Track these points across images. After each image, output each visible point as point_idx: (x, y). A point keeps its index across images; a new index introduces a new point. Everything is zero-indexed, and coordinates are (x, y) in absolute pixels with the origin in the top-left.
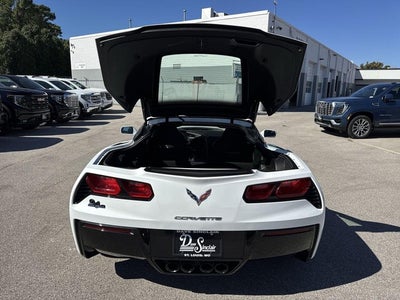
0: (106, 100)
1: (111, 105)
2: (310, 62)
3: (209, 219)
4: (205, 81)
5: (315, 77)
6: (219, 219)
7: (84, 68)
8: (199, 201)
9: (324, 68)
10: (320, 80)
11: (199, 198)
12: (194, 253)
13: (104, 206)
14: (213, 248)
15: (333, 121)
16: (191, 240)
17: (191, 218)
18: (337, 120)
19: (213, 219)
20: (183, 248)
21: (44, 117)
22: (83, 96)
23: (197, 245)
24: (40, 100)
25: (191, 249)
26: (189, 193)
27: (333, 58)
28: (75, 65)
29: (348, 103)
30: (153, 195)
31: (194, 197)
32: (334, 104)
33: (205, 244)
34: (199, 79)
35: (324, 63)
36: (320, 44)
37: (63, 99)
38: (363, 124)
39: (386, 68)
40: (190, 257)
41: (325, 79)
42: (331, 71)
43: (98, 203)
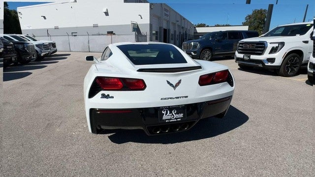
0: (52, 48)
1: (56, 51)
2: (172, 23)
3: (181, 97)
4: (114, 34)
5: (175, 31)
6: (187, 97)
7: (31, 28)
8: (175, 87)
9: (179, 26)
10: (177, 33)
11: (174, 85)
12: (171, 119)
13: (113, 97)
14: (182, 115)
15: (192, 53)
16: (169, 112)
17: (171, 98)
18: (194, 52)
19: (183, 97)
20: (165, 117)
21: (13, 59)
22: (37, 46)
23: (173, 115)
24: (9, 47)
25: (169, 117)
26: (168, 82)
27: (183, 21)
28: (23, 27)
29: (200, 42)
30: (145, 86)
31: (171, 85)
32: (192, 43)
33: (177, 113)
34: (111, 33)
35: (179, 23)
36: (176, 13)
37: (24, 48)
38: (208, 53)
39: (208, 26)
40: (170, 122)
41: (180, 33)
42: (182, 28)
43: (108, 95)
